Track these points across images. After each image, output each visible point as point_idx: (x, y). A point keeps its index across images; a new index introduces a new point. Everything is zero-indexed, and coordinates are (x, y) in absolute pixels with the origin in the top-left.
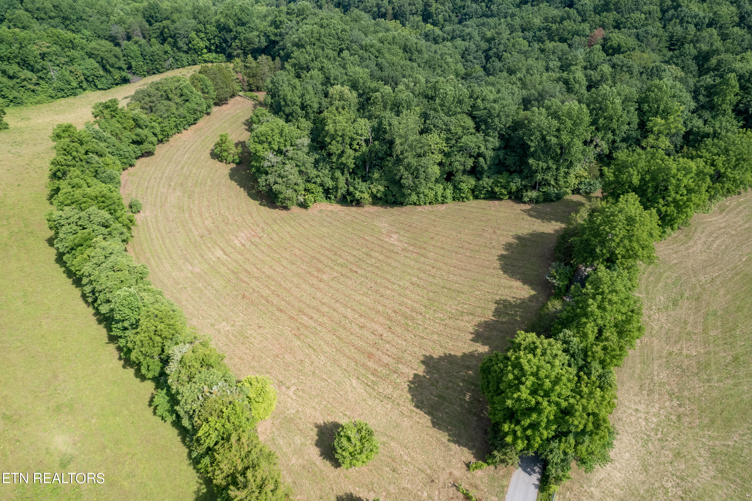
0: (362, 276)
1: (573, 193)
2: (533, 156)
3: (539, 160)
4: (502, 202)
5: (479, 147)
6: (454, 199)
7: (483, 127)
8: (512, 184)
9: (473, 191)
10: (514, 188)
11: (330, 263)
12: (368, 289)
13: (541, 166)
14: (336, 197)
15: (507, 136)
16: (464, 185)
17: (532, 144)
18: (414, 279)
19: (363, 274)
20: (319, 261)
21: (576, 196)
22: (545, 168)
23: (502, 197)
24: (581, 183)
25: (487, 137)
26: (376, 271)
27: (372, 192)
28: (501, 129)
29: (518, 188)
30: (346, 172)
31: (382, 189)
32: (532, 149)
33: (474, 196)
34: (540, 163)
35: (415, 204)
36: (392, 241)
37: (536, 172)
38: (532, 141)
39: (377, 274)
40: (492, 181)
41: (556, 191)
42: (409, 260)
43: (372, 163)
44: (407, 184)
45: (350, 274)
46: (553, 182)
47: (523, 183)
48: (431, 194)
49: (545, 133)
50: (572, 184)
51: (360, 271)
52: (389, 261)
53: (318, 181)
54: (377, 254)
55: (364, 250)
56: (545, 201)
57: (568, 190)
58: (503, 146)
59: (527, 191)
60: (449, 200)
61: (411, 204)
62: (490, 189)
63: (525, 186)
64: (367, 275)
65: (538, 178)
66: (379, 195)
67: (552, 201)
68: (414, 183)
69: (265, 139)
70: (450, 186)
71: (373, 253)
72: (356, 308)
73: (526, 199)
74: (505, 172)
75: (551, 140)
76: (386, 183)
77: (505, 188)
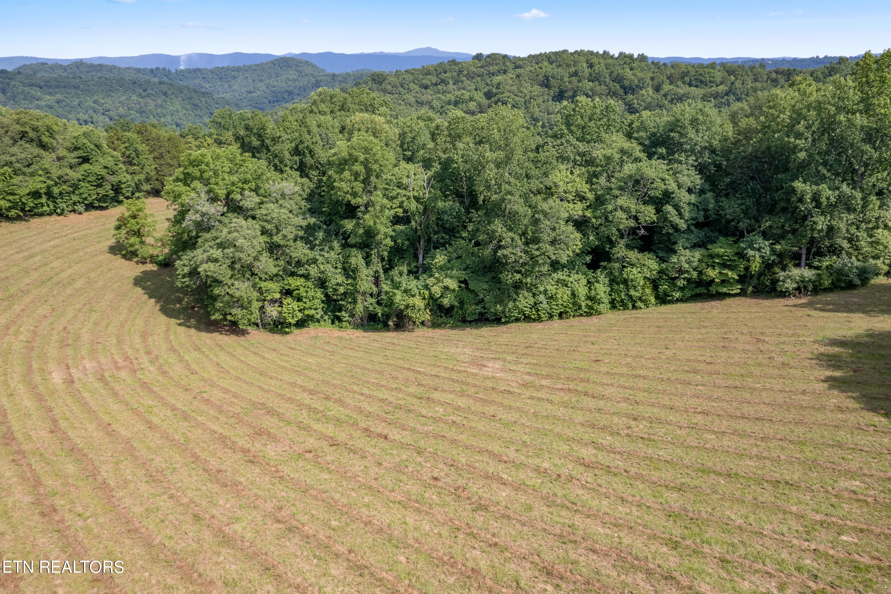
0: (403, 446)
4: (726, 303)
6: (613, 305)
8: (749, 254)
9: (655, 285)
10: (756, 266)
11: (304, 416)
12: (426, 486)
14: (352, 316)
16: (634, 271)
18: (587, 453)
19: (409, 440)
20: (270, 412)
23: (725, 290)
26: (452, 434)
27: (431, 297)
29: (765, 261)
30: (375, 259)
31: (453, 284)
33: (657, 297)
35: (527, 319)
36: (487, 372)
38: (799, 136)
39: (454, 442)
40: (698, 254)
42: (549, 406)
43: (429, 240)
44: (513, 258)
45: (361, 442)
47: (777, 248)
48: (564, 294)
51: (395, 434)
52: (491, 410)
53: (313, 271)
54: (451, 396)
55: (412, 389)
56: (834, 288)
59: (787, 267)
60: (604, 307)
61: (517, 320)
62: (695, 275)
63: (780, 255)
64: (422, 444)
66: (446, 302)
67: (850, 286)
69: (198, 174)
70: (602, 277)
71: (436, 395)
72: (372, 559)
73: (790, 285)
76: (463, 275)
77: (733, 267)
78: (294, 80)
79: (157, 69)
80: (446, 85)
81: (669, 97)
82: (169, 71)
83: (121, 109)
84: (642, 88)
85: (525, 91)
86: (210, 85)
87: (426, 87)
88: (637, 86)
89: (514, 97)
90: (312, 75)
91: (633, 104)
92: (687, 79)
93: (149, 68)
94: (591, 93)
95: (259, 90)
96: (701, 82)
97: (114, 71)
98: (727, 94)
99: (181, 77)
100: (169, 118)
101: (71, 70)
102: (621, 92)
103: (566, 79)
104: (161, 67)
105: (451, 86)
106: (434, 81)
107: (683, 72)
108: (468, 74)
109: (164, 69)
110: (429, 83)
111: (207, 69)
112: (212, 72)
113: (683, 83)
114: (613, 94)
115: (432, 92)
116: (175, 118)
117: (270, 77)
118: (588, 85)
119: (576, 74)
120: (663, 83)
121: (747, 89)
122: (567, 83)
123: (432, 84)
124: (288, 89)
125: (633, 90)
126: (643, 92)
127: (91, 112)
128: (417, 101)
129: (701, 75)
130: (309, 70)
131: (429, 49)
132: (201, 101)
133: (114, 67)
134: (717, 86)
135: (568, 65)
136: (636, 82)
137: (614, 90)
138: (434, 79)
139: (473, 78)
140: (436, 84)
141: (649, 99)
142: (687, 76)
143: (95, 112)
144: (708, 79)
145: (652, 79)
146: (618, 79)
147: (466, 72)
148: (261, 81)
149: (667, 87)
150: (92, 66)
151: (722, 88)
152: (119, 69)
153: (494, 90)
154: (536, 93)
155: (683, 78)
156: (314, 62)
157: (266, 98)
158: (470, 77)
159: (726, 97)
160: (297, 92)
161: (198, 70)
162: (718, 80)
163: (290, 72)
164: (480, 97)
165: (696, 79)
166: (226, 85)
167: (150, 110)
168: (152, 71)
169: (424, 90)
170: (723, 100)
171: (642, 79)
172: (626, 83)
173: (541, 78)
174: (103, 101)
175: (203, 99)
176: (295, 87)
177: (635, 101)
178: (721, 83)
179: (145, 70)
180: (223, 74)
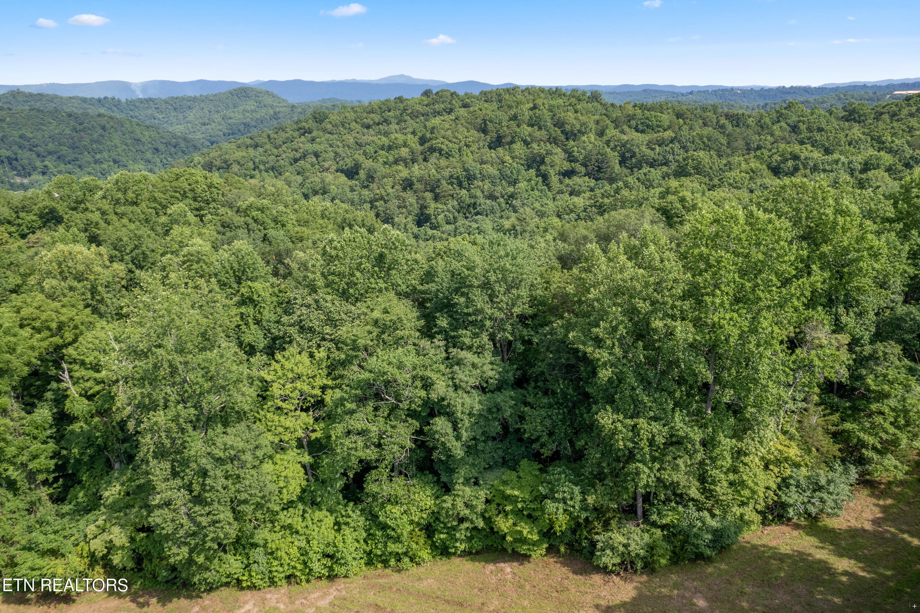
1: (764, 523)
2: (611, 401)
3: (635, 415)
4: (527, 569)
5: (427, 385)
6: (369, 560)
7: (443, 322)
8: (550, 506)
9: (428, 530)
10: (561, 520)
13: (645, 435)
15: (520, 347)
16: (396, 510)
17: (603, 355)
21: (775, 529)
22: (660, 440)
23: (523, 549)
24: (784, 483)
25: (454, 351)
28: (500, 325)
29: (574, 519)
32: (605, 374)
33: (434, 546)
34: (642, 422)
35: (239, 585)
37: (631, 457)
40: (483, 494)
41: (714, 523)
46: (694, 493)
47: (591, 500)
49: (643, 306)
50: (761, 491)
56: (677, 559)
57: (750, 514)
58: (510, 376)
59: (606, 526)
60: (355, 566)
61: (224, 586)
62: (481, 524)
63: (598, 510)
65: (643, 480)
67: (699, 557)
68: (192, 520)
70: (356, 518)
73: (609, 559)
74: (524, 463)
75: (670, 334)
77: (531, 518)
78: (252, 111)
79: (106, 98)
80: (388, 124)
81: (612, 144)
82: (119, 101)
83: (50, 145)
84: (583, 134)
85: (460, 137)
86: (164, 115)
87: (368, 127)
88: (579, 131)
89: (447, 142)
90: (272, 107)
91: (573, 151)
92: (633, 123)
93: (96, 97)
94: (529, 140)
95: (214, 122)
96: (648, 126)
97: (55, 101)
98: (672, 141)
99: (132, 107)
100: (105, 155)
101: (6, 100)
102: (562, 138)
103: (504, 123)
104: (110, 96)
105: (394, 126)
106: (377, 121)
107: (629, 116)
108: (412, 113)
109: (113, 99)
110: (372, 122)
111: (161, 99)
112: (166, 102)
113: (629, 126)
114: (553, 141)
115: (373, 133)
116: (113, 154)
117: (228, 107)
118: (526, 130)
119: (514, 118)
120: (607, 128)
121: (693, 137)
122: (505, 128)
123: (374, 123)
124: (244, 121)
125: (575, 135)
126: (584, 138)
127: (15, 148)
128: (357, 143)
129: (647, 118)
130: (269, 100)
131: (402, 76)
132: (144, 135)
133: (56, 96)
134: (665, 130)
135: (510, 107)
136: (578, 127)
137: (554, 135)
138: (377, 118)
139: (417, 117)
140: (378, 124)
141: (590, 147)
142: (633, 119)
143: (20, 147)
144: (655, 123)
145: (597, 122)
146: (559, 124)
147: (409, 111)
148: (218, 112)
149: (611, 132)
150: (31, 95)
151: (669, 134)
152: (61, 98)
153: (428, 135)
154: (471, 139)
155: (629, 121)
156: (275, 91)
157: (220, 130)
158: (414, 116)
159: (671, 145)
160: (254, 123)
161: (151, 100)
162: (666, 124)
163: (249, 103)
164: (413, 142)
165: (642, 123)
166: (181, 116)
167: (85, 145)
168: (99, 100)
169: (365, 130)
170: (668, 149)
171: (584, 124)
172: (568, 128)
173: (479, 121)
174: (31, 136)
175: (146, 133)
176: (252, 119)
177: (576, 149)
178: (669, 127)
179: (92, 99)
180: (178, 104)
